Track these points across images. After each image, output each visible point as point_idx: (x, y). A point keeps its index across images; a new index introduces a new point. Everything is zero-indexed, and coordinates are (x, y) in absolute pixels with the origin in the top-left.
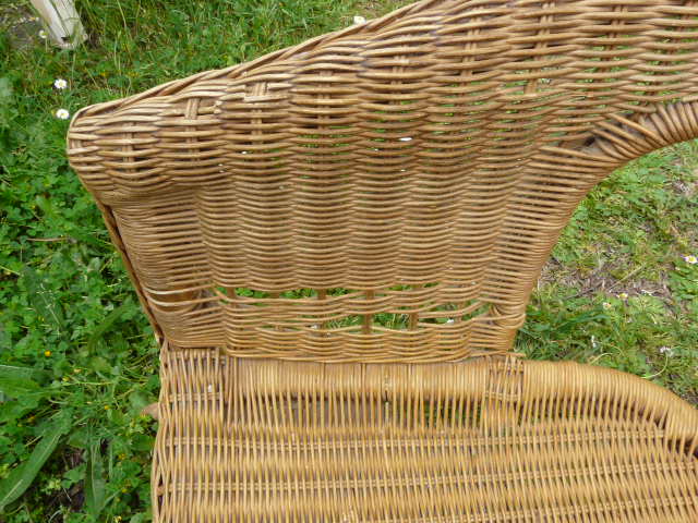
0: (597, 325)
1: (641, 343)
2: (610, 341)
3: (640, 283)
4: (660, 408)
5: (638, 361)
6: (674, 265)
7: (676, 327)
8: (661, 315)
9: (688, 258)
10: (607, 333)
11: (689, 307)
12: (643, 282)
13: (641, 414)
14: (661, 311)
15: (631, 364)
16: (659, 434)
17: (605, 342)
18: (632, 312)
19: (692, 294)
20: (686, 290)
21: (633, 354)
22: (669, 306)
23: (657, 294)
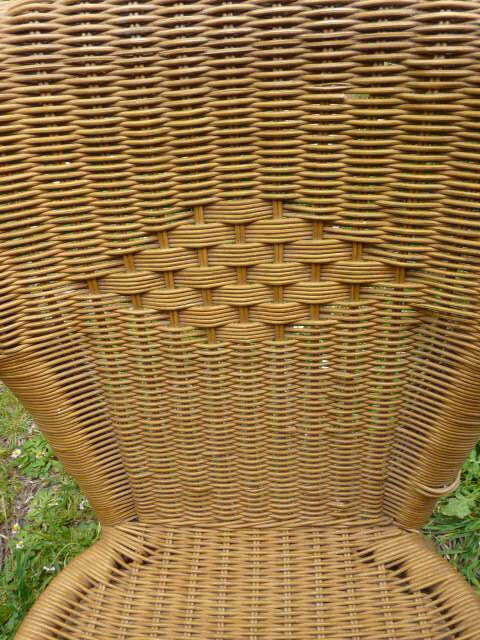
0: (37, 558)
1: (69, 523)
2: (56, 551)
3: (18, 502)
4: (80, 579)
5: (84, 532)
6: (16, 467)
7: (68, 488)
8: (53, 495)
9: (14, 456)
10: (48, 550)
11: (57, 470)
12: (20, 499)
13: (79, 600)
14: (50, 494)
15: (84, 539)
16: (102, 589)
17: (55, 556)
18: (39, 520)
19: (47, 463)
20: (42, 467)
21: (76, 534)
22: (49, 485)
23: (35, 491)
